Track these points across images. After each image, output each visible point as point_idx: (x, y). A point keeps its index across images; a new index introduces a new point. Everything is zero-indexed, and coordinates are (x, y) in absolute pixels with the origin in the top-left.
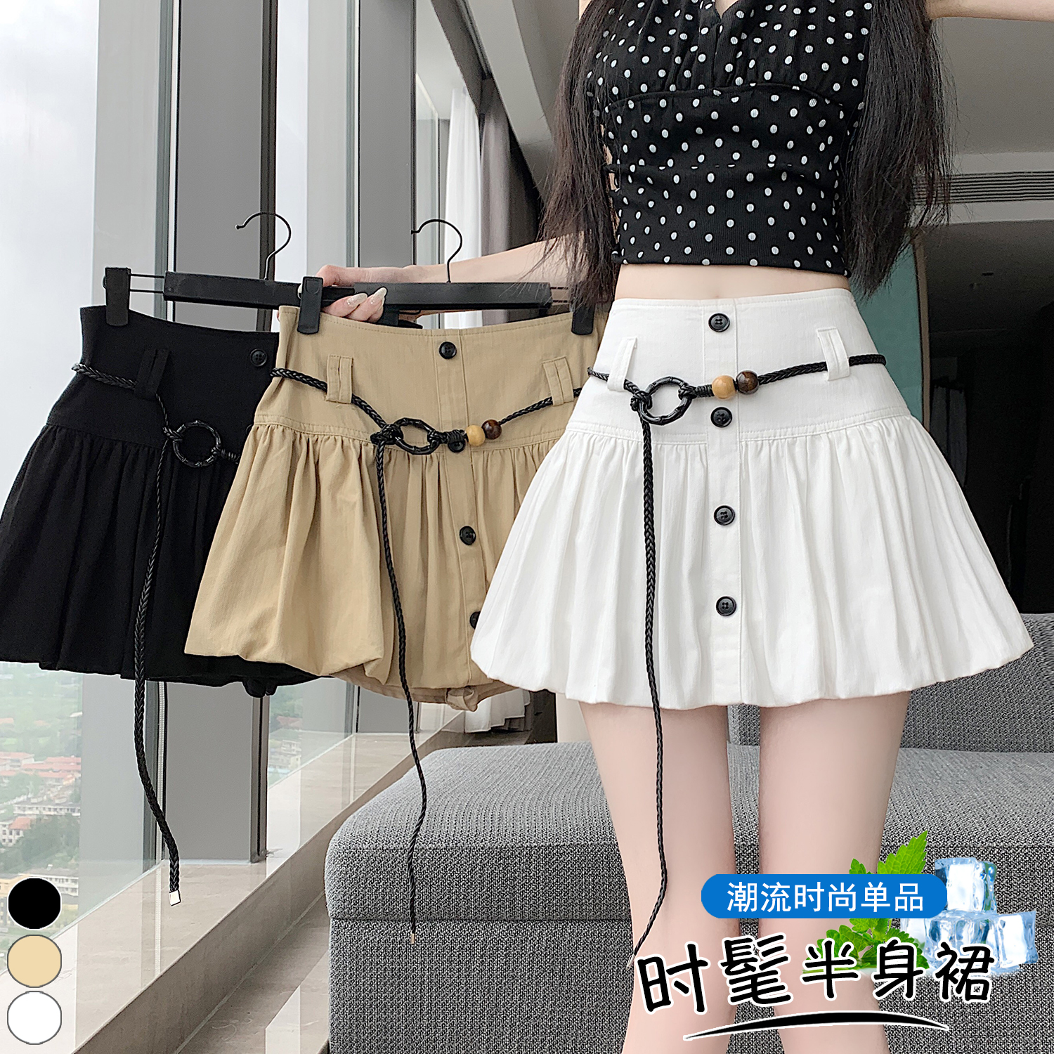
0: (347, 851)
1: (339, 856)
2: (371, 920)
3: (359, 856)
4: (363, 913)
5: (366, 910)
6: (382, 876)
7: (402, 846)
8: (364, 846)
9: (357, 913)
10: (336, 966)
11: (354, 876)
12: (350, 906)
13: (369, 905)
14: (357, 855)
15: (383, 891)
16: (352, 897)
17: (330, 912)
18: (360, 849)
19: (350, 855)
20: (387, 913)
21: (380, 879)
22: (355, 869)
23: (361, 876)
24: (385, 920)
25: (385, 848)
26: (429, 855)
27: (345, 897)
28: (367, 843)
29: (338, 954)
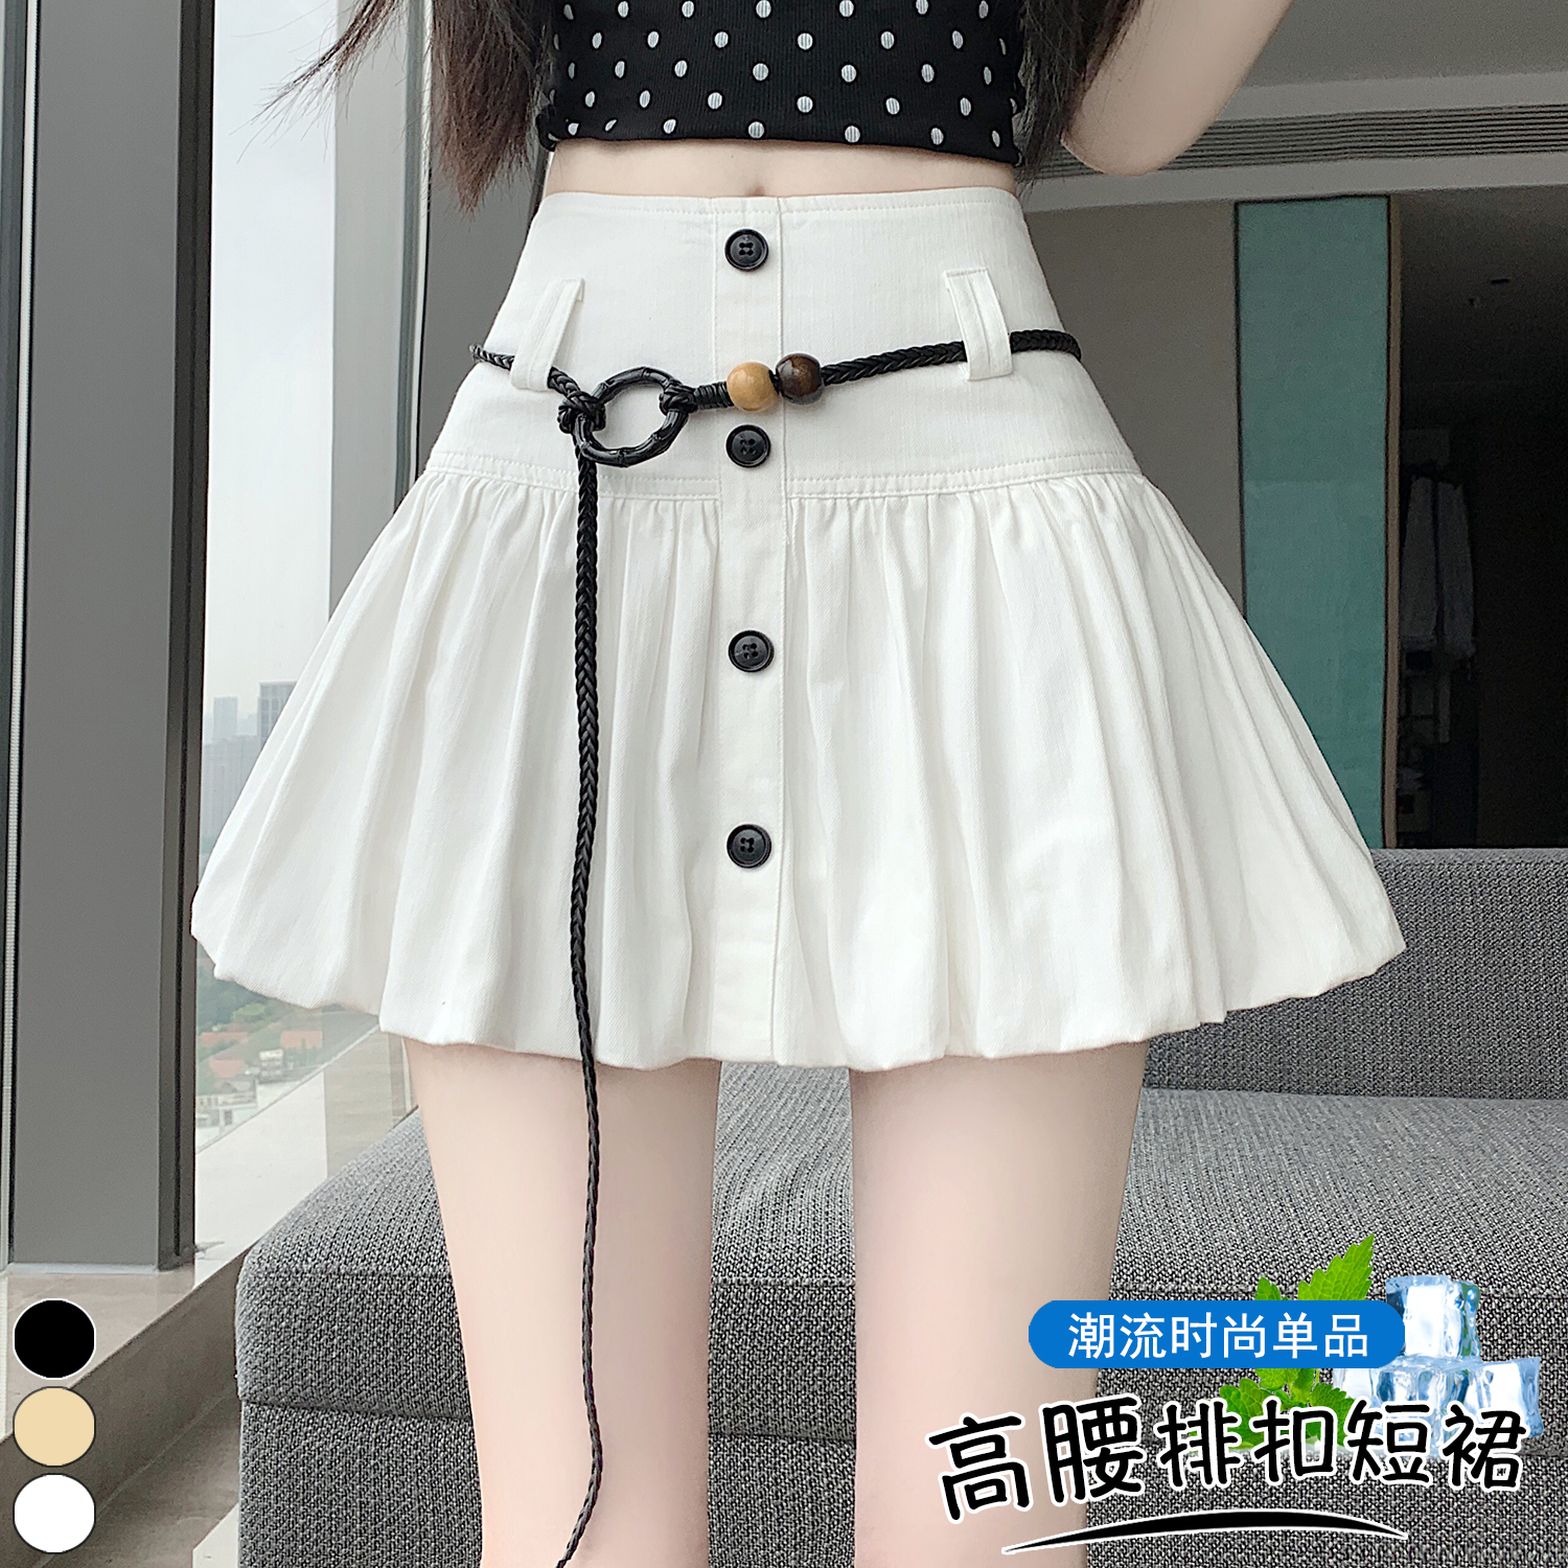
0: (272, 1275)
1: (258, 1285)
2: (318, 1409)
3: (294, 1285)
4: (302, 1394)
5: (308, 1390)
6: (336, 1327)
7: (374, 1269)
8: (304, 1266)
9: (289, 1394)
10: (251, 1491)
11: (284, 1324)
12: (276, 1381)
13: (312, 1381)
14: (289, 1283)
15: (339, 1356)
17: (240, 1389)
18: (297, 1272)
19: (278, 1284)
20: (347, 1397)
21: (333, 1332)
22: (285, 1310)
23: (296, 1325)
24: (345, 1411)
25: (343, 1271)
26: (423, 1289)
27: (267, 1364)
28: (310, 1260)
29: (256, 1469)
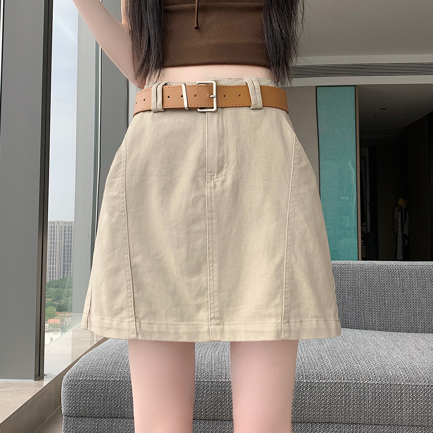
2: (83, 417)
5: (81, 412)
9: (76, 413)
11: (75, 394)
12: (72, 410)
13: (82, 409)
14: (76, 383)
16: (74, 405)
17: (63, 412)
18: (78, 380)
19: (73, 383)
21: (87, 396)
23: (78, 394)
25: (90, 380)
27: (70, 405)
28: (81, 377)
